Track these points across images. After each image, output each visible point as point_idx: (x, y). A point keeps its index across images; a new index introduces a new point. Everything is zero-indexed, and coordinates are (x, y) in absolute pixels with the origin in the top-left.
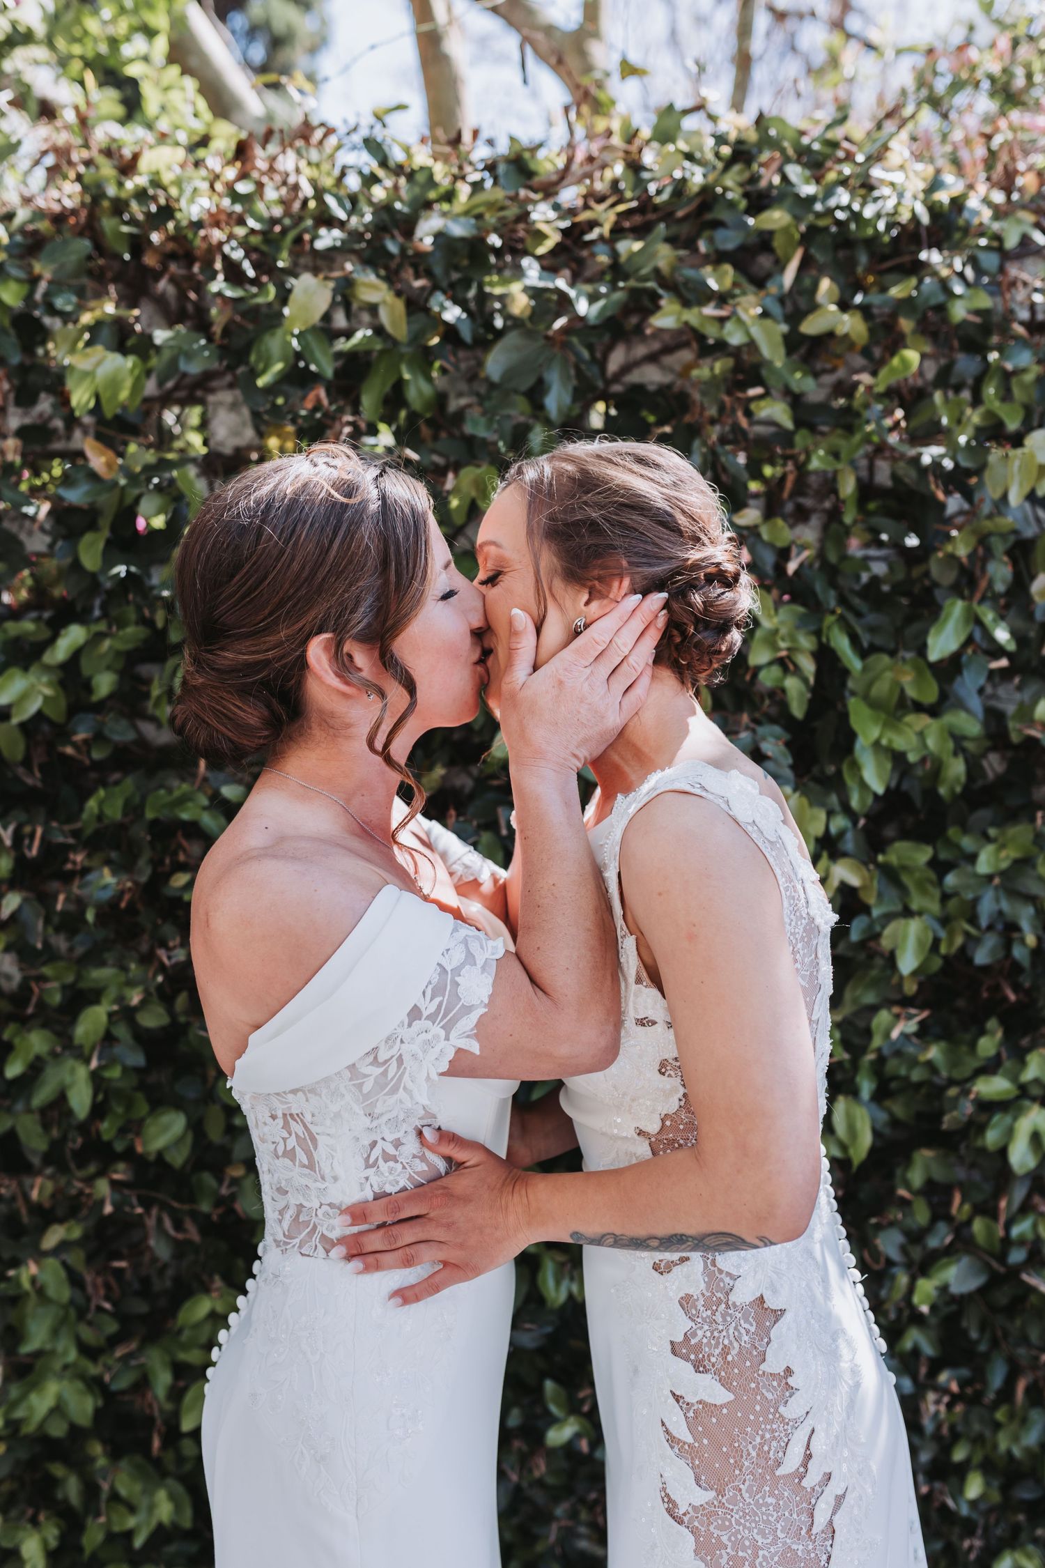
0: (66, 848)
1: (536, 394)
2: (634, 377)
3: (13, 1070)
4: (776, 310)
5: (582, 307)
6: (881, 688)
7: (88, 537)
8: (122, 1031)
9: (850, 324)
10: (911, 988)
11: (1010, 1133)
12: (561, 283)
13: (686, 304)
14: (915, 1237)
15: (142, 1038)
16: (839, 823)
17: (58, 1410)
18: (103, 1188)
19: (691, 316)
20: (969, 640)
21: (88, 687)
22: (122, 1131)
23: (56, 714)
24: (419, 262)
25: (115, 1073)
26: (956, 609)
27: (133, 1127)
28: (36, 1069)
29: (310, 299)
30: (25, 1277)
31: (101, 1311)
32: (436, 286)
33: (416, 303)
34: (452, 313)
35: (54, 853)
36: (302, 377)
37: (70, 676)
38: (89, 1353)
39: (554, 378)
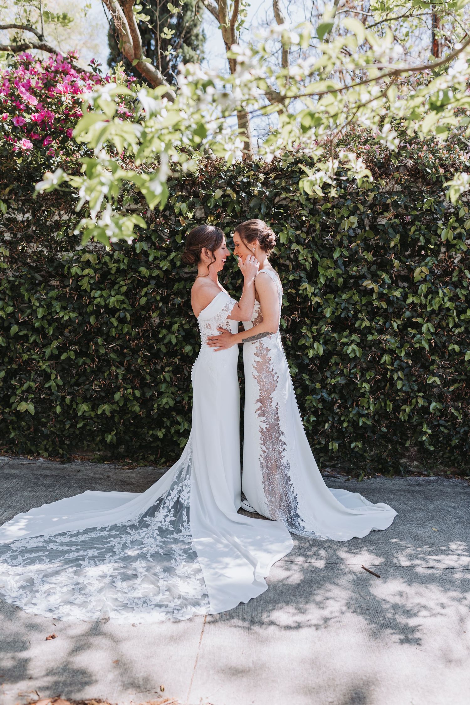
0: (170, 295)
1: (260, 209)
2: (281, 203)
3: (160, 336)
5: (267, 194)
6: (324, 264)
7: (177, 236)
8: (180, 329)
10: (329, 321)
11: (348, 349)
12: (264, 190)
13: (287, 192)
14: (333, 373)
15: (185, 330)
16: (317, 291)
17: (167, 403)
19: (287, 195)
20: (341, 255)
21: (175, 264)
22: (180, 349)
23: (170, 269)
24: (238, 186)
26: (338, 249)
27: (182, 348)
28: (164, 336)
29: (218, 193)
30: (162, 377)
31: (175, 385)
32: (241, 190)
33: (237, 193)
34: (244, 195)
35: (169, 296)
36: (216, 206)
37: (172, 262)
38: (172, 393)
39: (263, 206)
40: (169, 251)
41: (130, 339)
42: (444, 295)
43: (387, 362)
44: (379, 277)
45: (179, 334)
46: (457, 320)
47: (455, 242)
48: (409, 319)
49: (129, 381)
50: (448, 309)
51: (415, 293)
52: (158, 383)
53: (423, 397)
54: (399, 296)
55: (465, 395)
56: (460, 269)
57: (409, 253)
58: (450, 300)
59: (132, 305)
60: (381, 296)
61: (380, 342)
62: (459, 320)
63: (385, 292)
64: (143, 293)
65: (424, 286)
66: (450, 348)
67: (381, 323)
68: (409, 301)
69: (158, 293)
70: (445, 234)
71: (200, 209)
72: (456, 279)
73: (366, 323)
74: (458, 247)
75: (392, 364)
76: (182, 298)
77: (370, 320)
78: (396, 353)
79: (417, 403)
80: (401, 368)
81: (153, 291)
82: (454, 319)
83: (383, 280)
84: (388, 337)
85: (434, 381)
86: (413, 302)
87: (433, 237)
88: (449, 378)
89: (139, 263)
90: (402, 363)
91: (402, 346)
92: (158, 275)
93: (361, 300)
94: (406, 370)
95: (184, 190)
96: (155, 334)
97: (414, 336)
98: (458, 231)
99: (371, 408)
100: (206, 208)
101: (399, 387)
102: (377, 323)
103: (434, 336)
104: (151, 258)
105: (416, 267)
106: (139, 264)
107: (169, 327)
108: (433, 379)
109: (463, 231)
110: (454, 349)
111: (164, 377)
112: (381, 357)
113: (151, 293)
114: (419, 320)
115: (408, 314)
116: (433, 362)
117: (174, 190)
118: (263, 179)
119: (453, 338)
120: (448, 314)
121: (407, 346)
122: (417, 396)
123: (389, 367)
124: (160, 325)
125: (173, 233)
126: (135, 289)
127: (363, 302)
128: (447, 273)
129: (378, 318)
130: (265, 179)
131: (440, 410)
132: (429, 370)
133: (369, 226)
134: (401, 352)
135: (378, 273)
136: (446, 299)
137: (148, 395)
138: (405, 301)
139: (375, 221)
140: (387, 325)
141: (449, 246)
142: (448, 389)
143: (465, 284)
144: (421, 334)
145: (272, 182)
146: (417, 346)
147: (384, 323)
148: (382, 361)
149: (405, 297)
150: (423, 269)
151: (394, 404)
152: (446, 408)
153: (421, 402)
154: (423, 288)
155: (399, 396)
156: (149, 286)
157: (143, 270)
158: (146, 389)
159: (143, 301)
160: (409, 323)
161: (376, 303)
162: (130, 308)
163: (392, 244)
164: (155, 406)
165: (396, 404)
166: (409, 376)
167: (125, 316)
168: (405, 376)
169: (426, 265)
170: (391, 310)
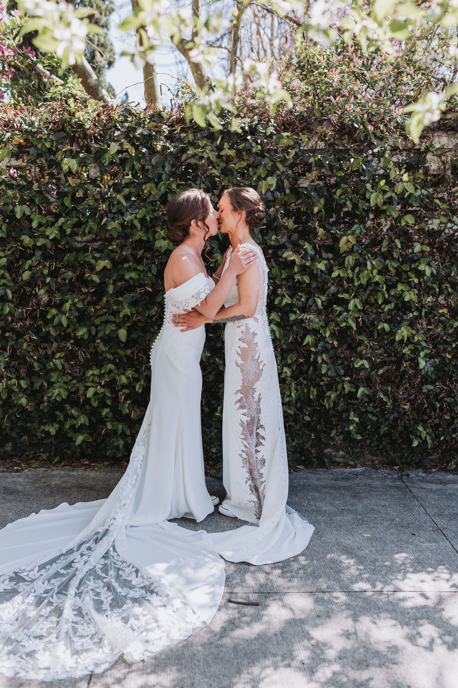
0: (60, 268)
1: (163, 167)
2: (189, 161)
3: (49, 317)
4: (215, 149)
5: (172, 149)
7: (65, 198)
8: (73, 308)
9: (232, 153)
12: (168, 144)
13: (195, 148)
15: (78, 310)
17: (59, 394)
18: (69, 344)
19: (195, 151)
21: (65, 232)
22: (73, 331)
23: (58, 237)
24: (138, 139)
25: (72, 317)
27: (75, 330)
28: (54, 317)
29: (114, 147)
30: (52, 364)
31: (68, 373)
32: (141, 144)
33: (137, 148)
34: (144, 150)
35: (57, 269)
36: (112, 163)
37: (61, 229)
38: (65, 383)
39: (167, 164)
40: (57, 216)
41: (13, 321)
42: (373, 267)
43: (310, 344)
44: (301, 247)
45: (72, 314)
46: (387, 296)
47: (385, 207)
48: (335, 295)
49: (13, 370)
50: (377, 283)
51: (342, 265)
52: (48, 372)
53: (350, 382)
54: (324, 269)
55: (395, 378)
56: (390, 238)
57: (334, 219)
58: (380, 273)
59: (14, 281)
60: (304, 269)
61: (302, 321)
62: (389, 295)
63: (307, 264)
64: (26, 267)
65: (351, 257)
66: (379, 327)
67: (303, 300)
68: (335, 274)
69: (44, 266)
70: (375, 199)
71: (95, 167)
72: (386, 249)
73: (287, 300)
74: (388, 214)
75: (316, 346)
76: (74, 272)
77: (292, 297)
78: (320, 334)
79: (343, 388)
80: (325, 350)
81: (39, 264)
82: (384, 294)
83: (306, 250)
84: (312, 316)
85: (363, 365)
86: (339, 275)
87: (361, 201)
88: (378, 360)
89: (22, 230)
90: (327, 344)
91: (327, 325)
92: (44, 245)
93: (281, 274)
94: (331, 352)
95: (75, 144)
96: (44, 314)
97: (340, 314)
98: (388, 195)
99: (293, 395)
100: (101, 165)
101: (323, 372)
102: (299, 300)
103: (362, 314)
104: (34, 225)
105: (342, 236)
106: (21, 232)
107: (59, 306)
108: (361, 363)
109: (394, 195)
110: (383, 329)
111: (54, 364)
112: (303, 338)
113: (36, 266)
114: (346, 296)
115: (333, 289)
116: (361, 342)
117: (62, 143)
118: (167, 132)
119: (382, 315)
120: (377, 288)
121: (332, 325)
122: (343, 381)
123: (313, 349)
124: (49, 304)
125: (61, 195)
126: (18, 262)
127: (284, 276)
128: (375, 242)
129: (300, 294)
130: (169, 132)
131: (368, 396)
132: (356, 352)
133: (290, 188)
134: (325, 332)
135: (300, 242)
136: (375, 272)
137: (37, 386)
138: (330, 275)
139: (296, 183)
140: (310, 302)
141: (378, 212)
142: (377, 372)
143: (395, 255)
144: (348, 311)
145: (177, 135)
146: (344, 324)
147: (307, 300)
148: (305, 343)
149: (330, 270)
150: (350, 238)
151: (318, 391)
152: (375, 393)
153: (347, 387)
154: (350, 260)
155: (323, 381)
156: (34, 258)
157: (26, 239)
158: (34, 379)
159: (26, 275)
160: (334, 300)
161: (297, 277)
162: (12, 284)
163: (316, 210)
164: (45, 398)
165: (321, 390)
166: (334, 359)
167: (6, 294)
168: (330, 358)
169: (353, 234)
170: (314, 285)
